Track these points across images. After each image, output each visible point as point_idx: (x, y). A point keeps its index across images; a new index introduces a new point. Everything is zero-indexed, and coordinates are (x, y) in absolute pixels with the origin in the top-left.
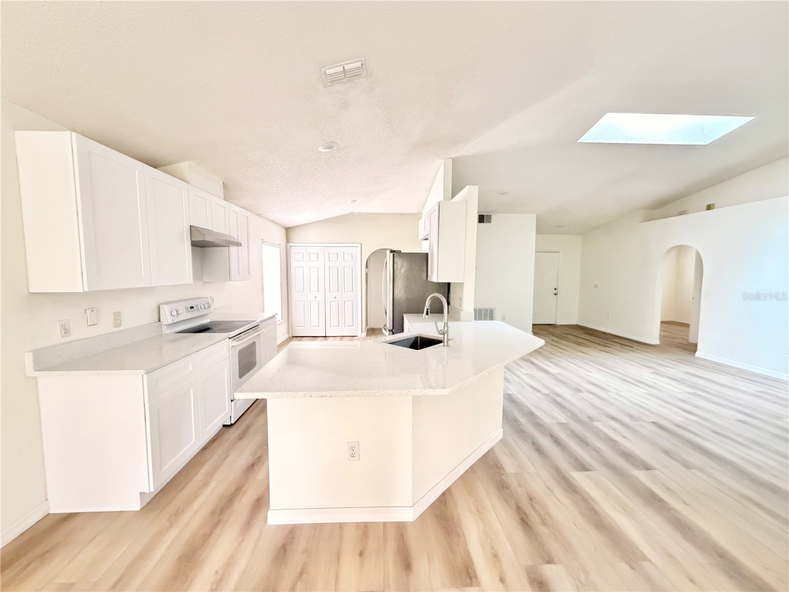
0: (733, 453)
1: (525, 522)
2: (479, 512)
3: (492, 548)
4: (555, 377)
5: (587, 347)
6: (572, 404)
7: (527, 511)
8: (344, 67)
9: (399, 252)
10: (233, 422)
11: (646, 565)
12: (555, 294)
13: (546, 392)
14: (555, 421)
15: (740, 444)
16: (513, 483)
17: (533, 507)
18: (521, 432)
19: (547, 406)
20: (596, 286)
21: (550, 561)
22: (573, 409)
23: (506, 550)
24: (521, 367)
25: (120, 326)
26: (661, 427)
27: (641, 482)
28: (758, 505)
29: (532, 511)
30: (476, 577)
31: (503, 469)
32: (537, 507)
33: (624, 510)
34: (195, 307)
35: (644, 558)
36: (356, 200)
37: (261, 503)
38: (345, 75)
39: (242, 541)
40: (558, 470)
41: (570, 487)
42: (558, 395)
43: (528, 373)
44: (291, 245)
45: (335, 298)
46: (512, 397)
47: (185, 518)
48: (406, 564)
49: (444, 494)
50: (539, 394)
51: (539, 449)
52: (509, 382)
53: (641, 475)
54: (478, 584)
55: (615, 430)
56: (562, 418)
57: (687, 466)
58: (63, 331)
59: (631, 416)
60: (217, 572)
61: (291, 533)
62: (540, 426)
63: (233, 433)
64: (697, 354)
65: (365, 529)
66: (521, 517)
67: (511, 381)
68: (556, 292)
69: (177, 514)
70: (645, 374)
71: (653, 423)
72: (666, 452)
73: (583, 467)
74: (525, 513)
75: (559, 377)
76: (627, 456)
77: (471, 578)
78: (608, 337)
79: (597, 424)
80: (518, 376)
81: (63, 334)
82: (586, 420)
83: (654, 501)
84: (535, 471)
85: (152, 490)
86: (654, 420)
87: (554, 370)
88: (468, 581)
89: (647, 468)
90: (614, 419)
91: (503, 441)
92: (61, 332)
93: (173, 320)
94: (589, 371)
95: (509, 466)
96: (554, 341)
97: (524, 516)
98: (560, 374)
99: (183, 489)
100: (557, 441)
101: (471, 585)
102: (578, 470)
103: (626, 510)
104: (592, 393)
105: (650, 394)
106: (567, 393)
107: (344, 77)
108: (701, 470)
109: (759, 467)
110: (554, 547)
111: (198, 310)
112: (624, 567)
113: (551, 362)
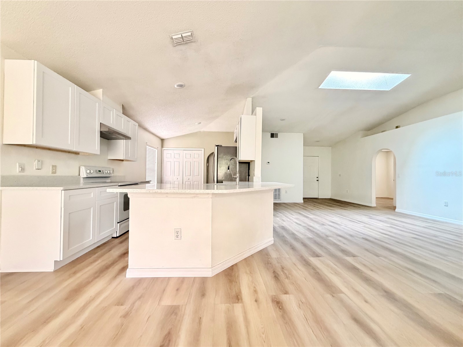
0: (406, 251)
1: (276, 277)
2: (251, 273)
3: (255, 287)
4: (311, 219)
5: (333, 207)
6: (318, 230)
7: (279, 273)
8: (182, 35)
9: (221, 146)
10: (118, 236)
11: (342, 295)
12: (317, 180)
13: (304, 225)
14: (306, 237)
15: (410, 247)
16: (274, 262)
17: (283, 271)
18: (285, 241)
19: (303, 230)
20: (340, 175)
21: (286, 293)
22: (318, 232)
23: (262, 288)
24: (293, 215)
25: (55, 173)
26: (366, 240)
27: (349, 262)
28: (414, 271)
29: (282, 273)
30: (242, 300)
31: (270, 256)
32: (286, 272)
33: (336, 273)
34: (101, 171)
35: (342, 292)
36: (201, 123)
37: (124, 268)
38: (183, 40)
39: (109, 284)
40: (302, 257)
41: (307, 264)
42: (311, 226)
43: (296, 217)
44: (164, 149)
45: (189, 179)
46: (284, 227)
47: (78, 275)
48: (203, 294)
49: (233, 266)
50: (300, 226)
51: (293, 248)
52: (284, 221)
53: (350, 259)
54: (242, 302)
55: (340, 241)
56: (310, 235)
57: (377, 255)
58: (20, 169)
59: (351, 236)
60: (91, 297)
61: (140, 281)
62: (296, 239)
63: (117, 241)
64: (396, 210)
65: (182, 280)
66: (275, 275)
67: (285, 220)
68: (317, 179)
69: (75, 273)
70: (364, 219)
71: (363, 238)
72: (367, 250)
73: (317, 256)
74: (277, 274)
75: (314, 219)
76: (343, 251)
77: (238, 300)
78: (347, 203)
79: (330, 238)
80: (290, 219)
81: (20, 170)
82: (325, 237)
83: (354, 269)
84: (289, 257)
85: (61, 259)
86: (363, 237)
87: (312, 216)
88: (237, 301)
89: (354, 256)
90: (341, 236)
91: (273, 245)
92: (19, 170)
93: (87, 175)
94: (332, 217)
95: (274, 255)
96: (315, 205)
97: (277, 275)
98: (315, 218)
99: (80, 263)
100: (305, 245)
101: (238, 303)
102: (313, 257)
103: (337, 273)
104: (331, 226)
105: (365, 227)
106: (317, 226)
107: (182, 41)
108: (385, 257)
109: (419, 256)
110: (290, 288)
111: (103, 173)
112: (328, 296)
113: (311, 213)
